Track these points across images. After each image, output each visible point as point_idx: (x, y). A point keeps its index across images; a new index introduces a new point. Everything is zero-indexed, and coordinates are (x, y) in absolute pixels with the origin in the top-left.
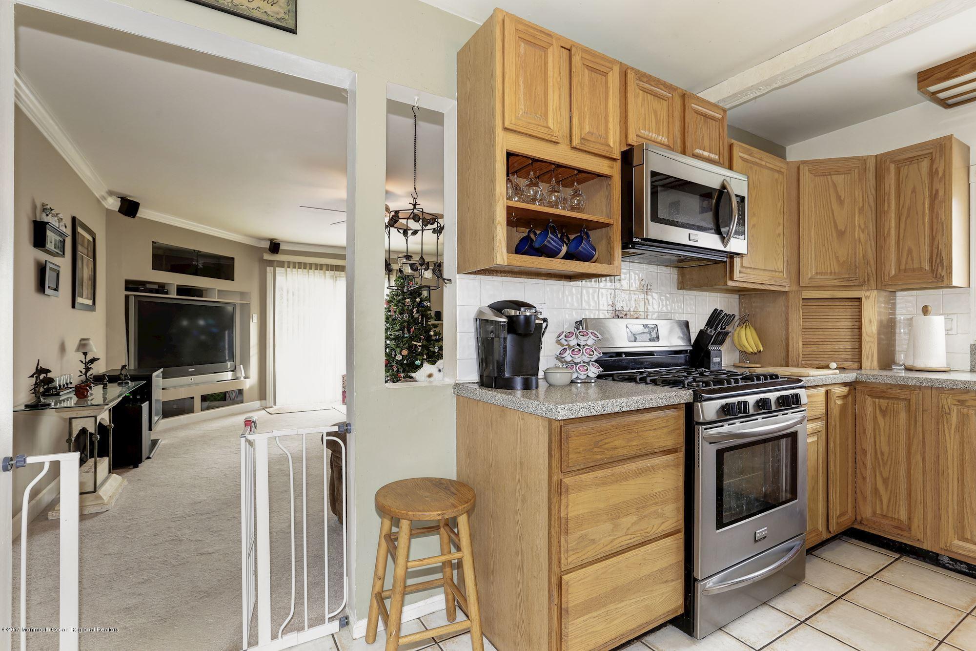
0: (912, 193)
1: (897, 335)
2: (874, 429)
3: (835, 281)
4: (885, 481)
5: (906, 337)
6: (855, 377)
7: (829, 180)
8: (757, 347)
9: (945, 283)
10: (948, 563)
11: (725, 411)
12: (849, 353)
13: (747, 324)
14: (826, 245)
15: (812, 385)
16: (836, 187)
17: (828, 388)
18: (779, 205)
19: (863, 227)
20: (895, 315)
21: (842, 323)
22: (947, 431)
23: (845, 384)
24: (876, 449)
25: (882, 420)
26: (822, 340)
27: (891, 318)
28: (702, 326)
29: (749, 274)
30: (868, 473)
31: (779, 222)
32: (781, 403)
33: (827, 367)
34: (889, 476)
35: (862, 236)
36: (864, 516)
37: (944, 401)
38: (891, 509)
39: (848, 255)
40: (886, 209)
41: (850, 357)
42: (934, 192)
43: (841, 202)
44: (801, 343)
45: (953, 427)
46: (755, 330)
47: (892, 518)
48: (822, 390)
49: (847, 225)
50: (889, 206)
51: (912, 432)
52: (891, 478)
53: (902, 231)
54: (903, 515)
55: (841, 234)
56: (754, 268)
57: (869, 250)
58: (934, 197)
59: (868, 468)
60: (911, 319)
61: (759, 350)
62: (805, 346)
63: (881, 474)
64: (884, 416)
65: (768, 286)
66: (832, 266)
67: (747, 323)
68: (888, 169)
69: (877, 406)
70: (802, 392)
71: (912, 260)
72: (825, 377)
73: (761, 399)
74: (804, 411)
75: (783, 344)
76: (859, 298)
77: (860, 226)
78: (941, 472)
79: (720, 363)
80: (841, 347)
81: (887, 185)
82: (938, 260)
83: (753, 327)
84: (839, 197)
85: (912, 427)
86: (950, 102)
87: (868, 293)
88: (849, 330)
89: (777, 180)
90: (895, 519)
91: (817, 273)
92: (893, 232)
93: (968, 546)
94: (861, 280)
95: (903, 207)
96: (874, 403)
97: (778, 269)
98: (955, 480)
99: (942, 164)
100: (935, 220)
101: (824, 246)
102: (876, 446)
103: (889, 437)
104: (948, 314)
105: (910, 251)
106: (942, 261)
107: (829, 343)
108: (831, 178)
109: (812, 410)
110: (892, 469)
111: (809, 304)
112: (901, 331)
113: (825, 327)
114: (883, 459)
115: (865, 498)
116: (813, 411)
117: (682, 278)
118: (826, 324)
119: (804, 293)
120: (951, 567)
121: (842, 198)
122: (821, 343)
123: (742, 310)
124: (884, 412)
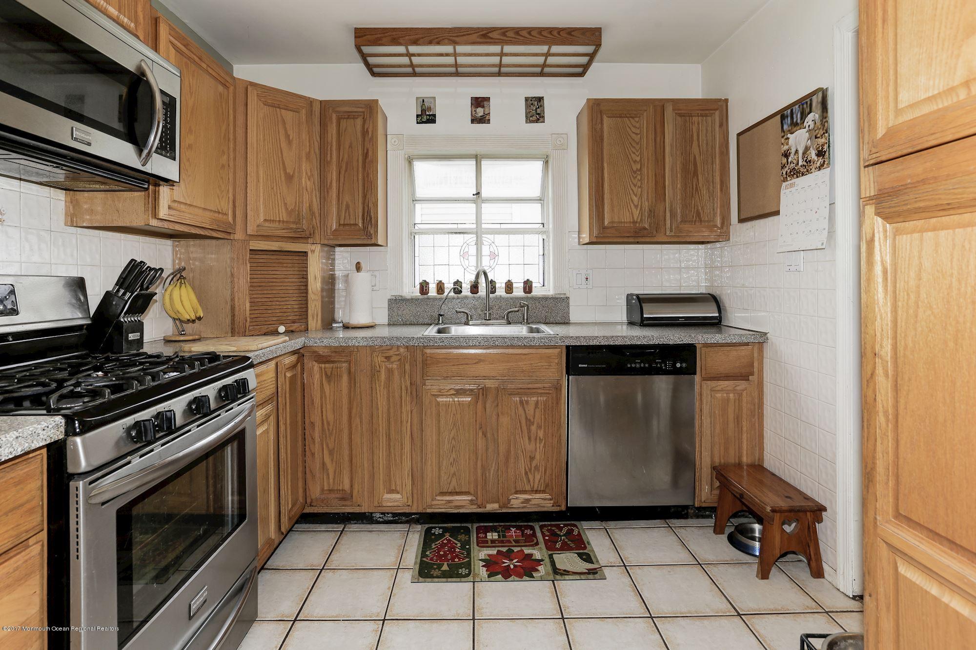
0: (349, 147)
1: (336, 291)
2: (321, 398)
3: (283, 231)
4: (331, 453)
5: (344, 294)
6: (303, 342)
7: (279, 114)
8: (196, 312)
9: (373, 242)
10: (380, 517)
11: (133, 438)
12: (297, 313)
13: (183, 282)
14: (275, 188)
15: (261, 360)
16: (285, 124)
17: (278, 359)
18: (224, 128)
19: (309, 174)
20: (334, 271)
21: (289, 280)
22: (378, 388)
23: (294, 352)
24: (323, 420)
25: (328, 386)
26: (271, 299)
27: (332, 274)
28: (110, 285)
29: (183, 212)
30: (317, 448)
31: (223, 151)
32: (223, 397)
33: (276, 333)
34: (334, 446)
35: (308, 183)
36: (313, 497)
37: (376, 359)
38: (336, 481)
39: (296, 203)
40: (329, 159)
41: (298, 317)
42: (365, 151)
43: (289, 142)
44: (248, 305)
45: (382, 384)
46: (193, 289)
47: (337, 490)
48: (272, 364)
49: (295, 168)
50: (331, 157)
51: (352, 395)
52: (336, 449)
53: (341, 185)
54: (347, 486)
55: (289, 178)
56: (190, 205)
57: (314, 200)
58: (366, 155)
59: (316, 442)
60: (347, 276)
61: (198, 315)
62: (253, 308)
63: (327, 446)
64: (329, 382)
65: (210, 231)
66: (281, 214)
67: (183, 280)
68: (331, 118)
69: (323, 371)
70: (249, 375)
71: (350, 215)
72: (274, 347)
73: (196, 398)
74: (252, 398)
75: (228, 307)
76: (306, 252)
77: (306, 173)
78: (374, 431)
79: (140, 342)
80: (289, 307)
81: (330, 135)
82: (368, 218)
83: (190, 285)
84: (287, 136)
85: (352, 390)
86: (376, 70)
87: (313, 247)
88: (297, 288)
89: (220, 94)
90: (340, 490)
91: (265, 220)
92: (334, 184)
93: (393, 497)
94: (308, 233)
95: (342, 161)
96: (321, 368)
97: (222, 210)
98: (384, 435)
99: (371, 125)
100: (366, 179)
101: (273, 189)
102: (322, 416)
103: (333, 404)
104: (373, 271)
105: (348, 207)
106: (371, 218)
107: (278, 303)
108: (280, 111)
109: (261, 392)
110: (337, 439)
111: (257, 257)
112: (340, 285)
113: (274, 284)
114: (328, 429)
115: (313, 476)
116: (263, 392)
117: (74, 207)
118: (274, 280)
119: (251, 243)
120: (381, 520)
121: (291, 138)
122: (270, 304)
123: (177, 261)
124: (329, 378)
